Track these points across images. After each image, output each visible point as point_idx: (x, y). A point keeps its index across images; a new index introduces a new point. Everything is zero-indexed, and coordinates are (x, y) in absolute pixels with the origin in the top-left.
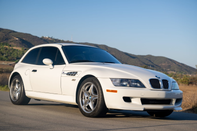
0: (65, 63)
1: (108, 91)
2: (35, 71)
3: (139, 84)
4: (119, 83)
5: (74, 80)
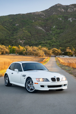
0: (22, 71)
1: (35, 83)
2: (12, 73)
3: (47, 80)
4: (39, 80)
5: (25, 78)
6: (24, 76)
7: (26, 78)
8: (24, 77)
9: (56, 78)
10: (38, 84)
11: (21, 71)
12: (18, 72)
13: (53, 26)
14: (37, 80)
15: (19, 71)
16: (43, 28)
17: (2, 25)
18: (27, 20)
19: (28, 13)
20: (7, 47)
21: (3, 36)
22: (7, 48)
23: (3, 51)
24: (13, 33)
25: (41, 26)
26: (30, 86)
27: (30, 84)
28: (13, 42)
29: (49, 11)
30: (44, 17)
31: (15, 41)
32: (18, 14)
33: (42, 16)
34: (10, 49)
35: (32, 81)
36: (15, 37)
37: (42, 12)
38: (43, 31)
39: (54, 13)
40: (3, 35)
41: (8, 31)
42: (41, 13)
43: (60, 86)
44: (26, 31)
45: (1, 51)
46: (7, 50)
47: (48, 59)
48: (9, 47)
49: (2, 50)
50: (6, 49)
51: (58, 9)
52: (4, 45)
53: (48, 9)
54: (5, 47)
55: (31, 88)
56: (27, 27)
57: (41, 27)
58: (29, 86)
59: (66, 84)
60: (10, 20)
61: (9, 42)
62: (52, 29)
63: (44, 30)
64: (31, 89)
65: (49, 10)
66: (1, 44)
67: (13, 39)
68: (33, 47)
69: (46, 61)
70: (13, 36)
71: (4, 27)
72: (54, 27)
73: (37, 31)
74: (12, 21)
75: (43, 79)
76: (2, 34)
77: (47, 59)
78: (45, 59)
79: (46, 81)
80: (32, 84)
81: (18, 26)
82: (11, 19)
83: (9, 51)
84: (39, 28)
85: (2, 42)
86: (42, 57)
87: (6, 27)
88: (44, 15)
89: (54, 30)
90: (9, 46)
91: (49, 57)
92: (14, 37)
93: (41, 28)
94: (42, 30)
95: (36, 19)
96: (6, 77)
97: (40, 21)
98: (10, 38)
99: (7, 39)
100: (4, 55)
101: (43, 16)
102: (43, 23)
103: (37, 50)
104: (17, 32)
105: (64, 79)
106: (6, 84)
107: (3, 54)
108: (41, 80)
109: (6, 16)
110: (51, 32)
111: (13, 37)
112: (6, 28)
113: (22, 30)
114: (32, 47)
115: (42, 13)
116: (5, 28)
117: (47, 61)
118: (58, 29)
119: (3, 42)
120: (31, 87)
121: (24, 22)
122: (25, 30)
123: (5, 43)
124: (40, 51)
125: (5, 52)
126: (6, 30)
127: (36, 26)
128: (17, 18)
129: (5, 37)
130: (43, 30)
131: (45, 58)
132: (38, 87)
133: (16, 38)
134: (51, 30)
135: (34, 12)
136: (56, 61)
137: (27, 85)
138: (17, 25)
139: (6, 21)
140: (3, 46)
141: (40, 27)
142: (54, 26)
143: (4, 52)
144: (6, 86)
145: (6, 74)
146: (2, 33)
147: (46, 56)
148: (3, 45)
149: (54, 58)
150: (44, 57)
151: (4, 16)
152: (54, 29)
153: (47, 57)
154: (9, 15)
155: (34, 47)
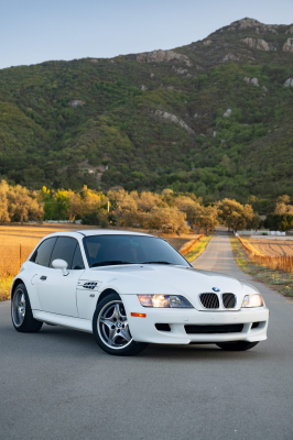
0: (84, 268)
1: (133, 314)
2: (44, 278)
3: (184, 303)
4: (151, 302)
5: (92, 296)
6: (90, 286)
7: (97, 295)
8: (90, 292)
9: (219, 295)
10: (144, 315)
11: (80, 267)
12: (66, 271)
13: (225, 110)
14: (143, 300)
15: (69, 268)
16: (183, 118)
17: (17, 103)
18: (119, 84)
19: (122, 57)
20: (35, 193)
21: (17, 146)
22: (33, 197)
23: (17, 210)
24: (59, 137)
25: (176, 110)
26: (113, 327)
27: (115, 320)
28: (59, 171)
29: (209, 47)
30: (185, 74)
31: (68, 171)
32: (83, 60)
33: (177, 67)
34: (46, 200)
35: (122, 306)
36: (67, 152)
37: (177, 50)
38: (184, 129)
39: (226, 58)
40: (20, 144)
41: (40, 127)
42: (173, 55)
43: (239, 328)
44: (113, 129)
45: (9, 210)
46: (35, 205)
47: (201, 243)
48: (43, 194)
49: (14, 206)
50: (29, 199)
51: (246, 40)
52: (23, 186)
53: (205, 40)
54: (25, 190)
55: (116, 334)
56: (115, 113)
57: (174, 113)
58: (110, 327)
59: (264, 323)
60: (49, 85)
61: (41, 171)
62: (218, 121)
63: (186, 126)
64: (119, 337)
65: (208, 42)
66: (12, 181)
67: (59, 162)
68: (139, 193)
69: (193, 249)
70: (61, 148)
71: (24, 111)
72: (226, 114)
73: (156, 129)
74: (55, 86)
75: (166, 297)
76: (15, 140)
77: (198, 244)
78: (189, 244)
79: (179, 307)
80: (121, 319)
81: (79, 106)
82: (52, 81)
83: (42, 210)
84: (166, 115)
85: (13, 171)
86: (177, 233)
87: (30, 109)
88: (188, 63)
89: (227, 127)
90: (45, 188)
91: (207, 235)
92: (64, 151)
93: (174, 118)
94: (177, 125)
95: (154, 79)
96: (20, 293)
97: (171, 88)
98: (47, 155)
99: (34, 162)
100: (22, 225)
101: (183, 66)
102: (182, 98)
103: (155, 207)
104: (75, 133)
105: (255, 300)
106: (18, 322)
107: (16, 219)
108: (158, 301)
109: (32, 66)
110: (215, 133)
111: (58, 154)
112: (33, 117)
113: (98, 125)
114: (135, 193)
115: (178, 56)
116: (28, 115)
117: (198, 252)
118: (242, 121)
119: (18, 172)
120: (119, 331)
121: (105, 93)
122: (109, 125)
123: (26, 178)
124: (168, 209)
125: (25, 213)
126: (32, 123)
127: (155, 110)
128: (75, 77)
129: (29, 151)
130: (182, 123)
131: (188, 240)
132: (144, 332)
133: (71, 158)
134: (214, 125)
135: (147, 53)
136: (235, 253)
137: (101, 324)
138: (76, 103)
139: (32, 87)
140: (19, 187)
141: (169, 111)
142: (229, 111)
143: (21, 211)
144: (19, 330)
145: (19, 282)
146: (16, 135)
147: (192, 232)
148: (17, 182)
149: (228, 239)
150: (183, 236)
151: (24, 68)
152: (227, 122)
153: (198, 236)
154: (45, 64)
155: (144, 194)
